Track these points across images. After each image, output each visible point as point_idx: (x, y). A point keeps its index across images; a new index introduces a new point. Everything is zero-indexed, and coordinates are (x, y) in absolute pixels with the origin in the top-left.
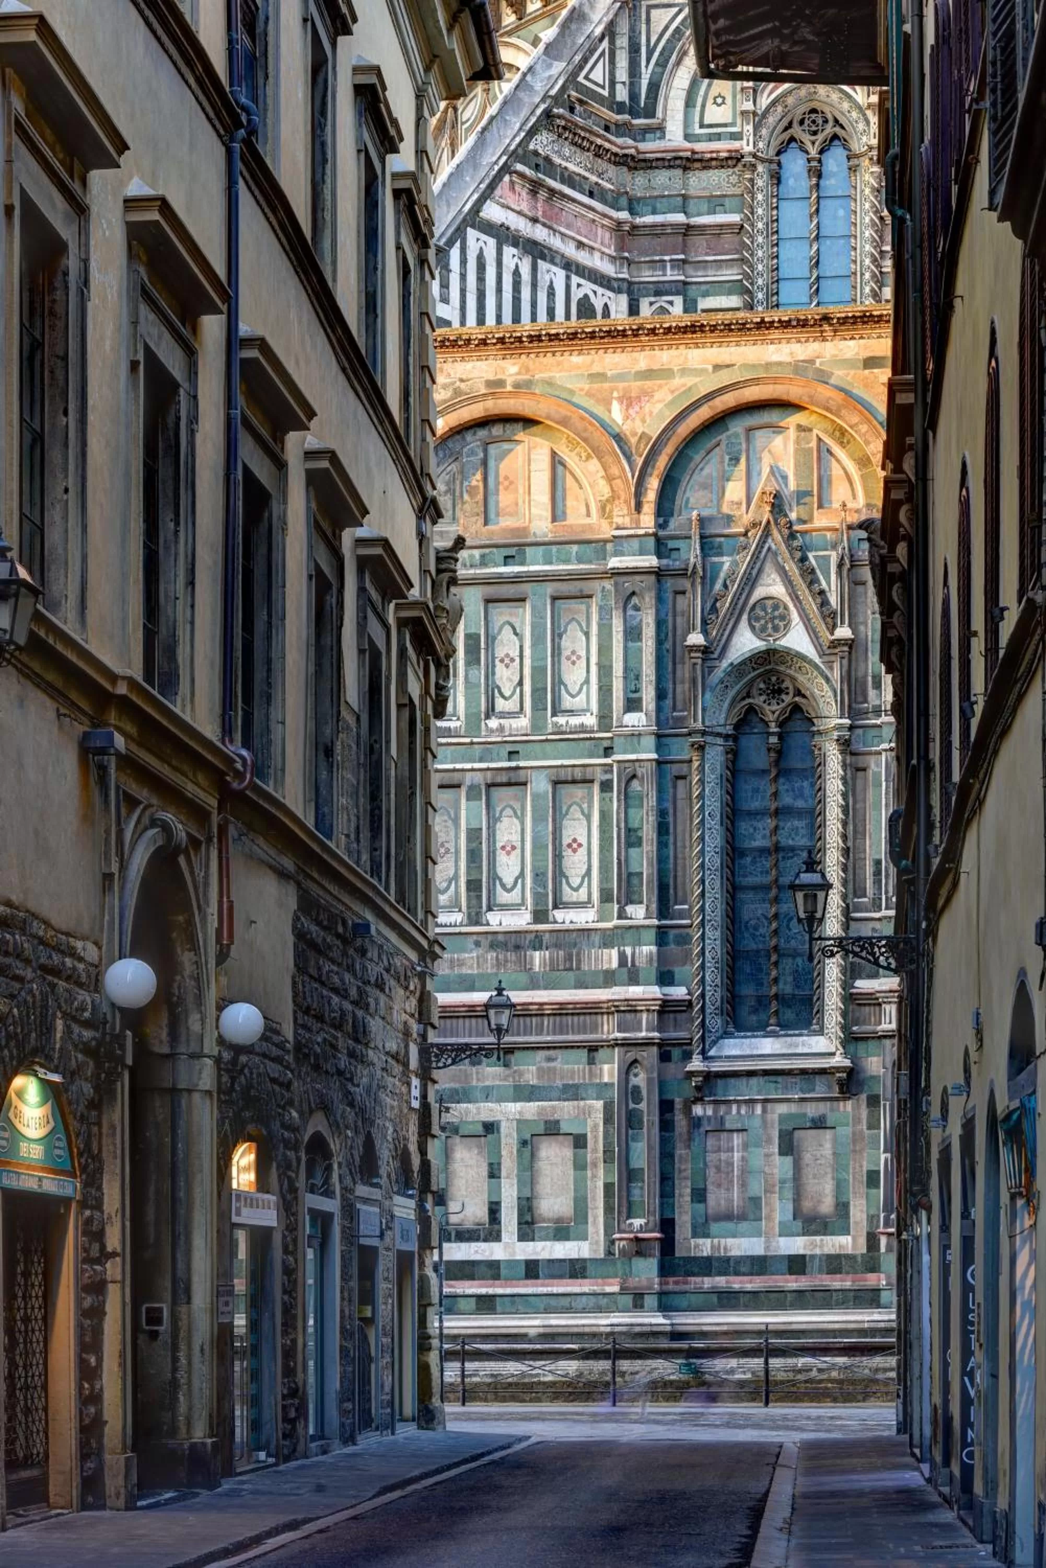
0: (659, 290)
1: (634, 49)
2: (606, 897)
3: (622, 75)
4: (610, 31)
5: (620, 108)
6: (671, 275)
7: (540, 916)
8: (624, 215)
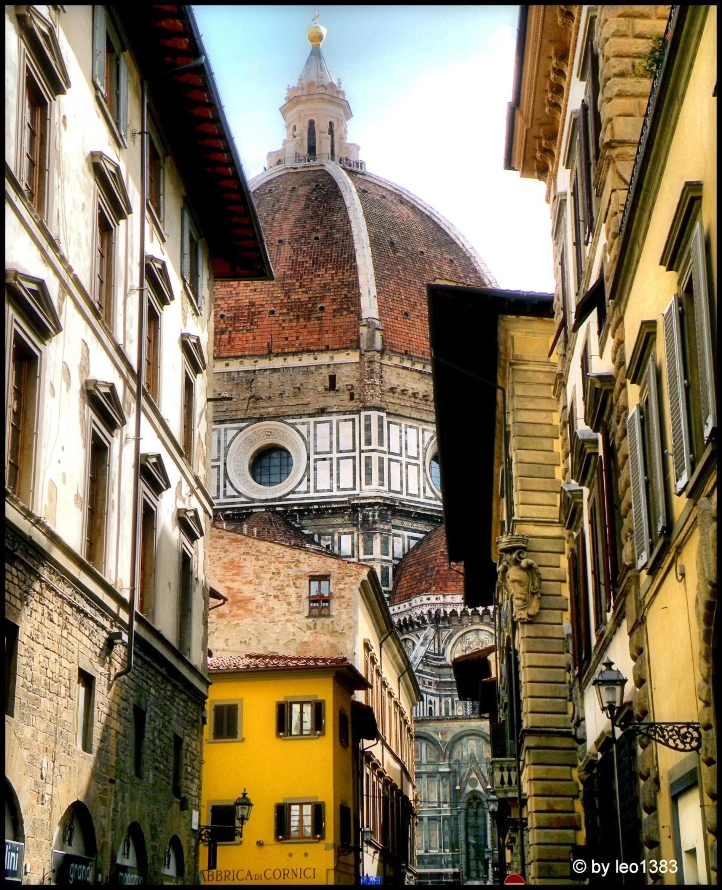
0: (446, 696)
1: (439, 641)
2: (440, 847)
3: (436, 647)
4: (434, 638)
5: (436, 655)
6: (449, 693)
7: (426, 851)
8: (438, 679)
